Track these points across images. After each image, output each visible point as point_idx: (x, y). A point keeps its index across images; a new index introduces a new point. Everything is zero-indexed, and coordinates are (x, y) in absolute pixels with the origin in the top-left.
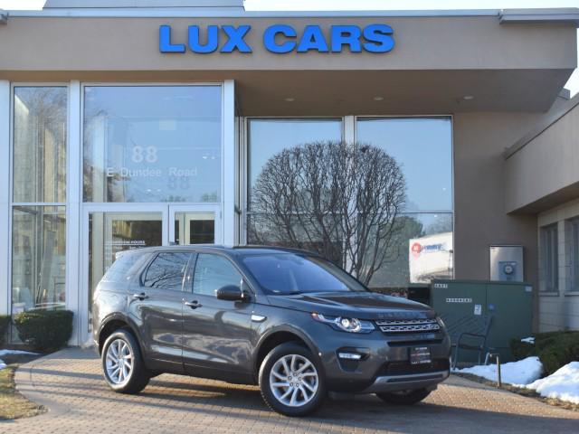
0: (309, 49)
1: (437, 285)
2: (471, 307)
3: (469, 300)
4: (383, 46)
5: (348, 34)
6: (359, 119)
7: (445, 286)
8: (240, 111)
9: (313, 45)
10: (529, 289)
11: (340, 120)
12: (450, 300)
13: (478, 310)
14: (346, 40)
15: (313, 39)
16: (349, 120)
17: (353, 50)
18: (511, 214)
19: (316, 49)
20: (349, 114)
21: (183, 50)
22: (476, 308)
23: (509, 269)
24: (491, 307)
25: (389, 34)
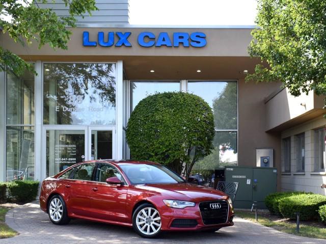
0: (162, 45)
1: (228, 169)
2: (245, 180)
3: (244, 177)
4: (200, 44)
5: (182, 37)
6: (189, 82)
7: (232, 169)
8: (126, 77)
9: (164, 43)
10: (275, 171)
11: (179, 82)
12: (234, 177)
13: (249, 182)
14: (181, 40)
15: (164, 40)
16: (184, 82)
17: (185, 46)
18: (267, 132)
19: (166, 45)
20: (184, 79)
21: (95, 45)
22: (248, 181)
23: (266, 160)
24: (256, 180)
25: (204, 38)
